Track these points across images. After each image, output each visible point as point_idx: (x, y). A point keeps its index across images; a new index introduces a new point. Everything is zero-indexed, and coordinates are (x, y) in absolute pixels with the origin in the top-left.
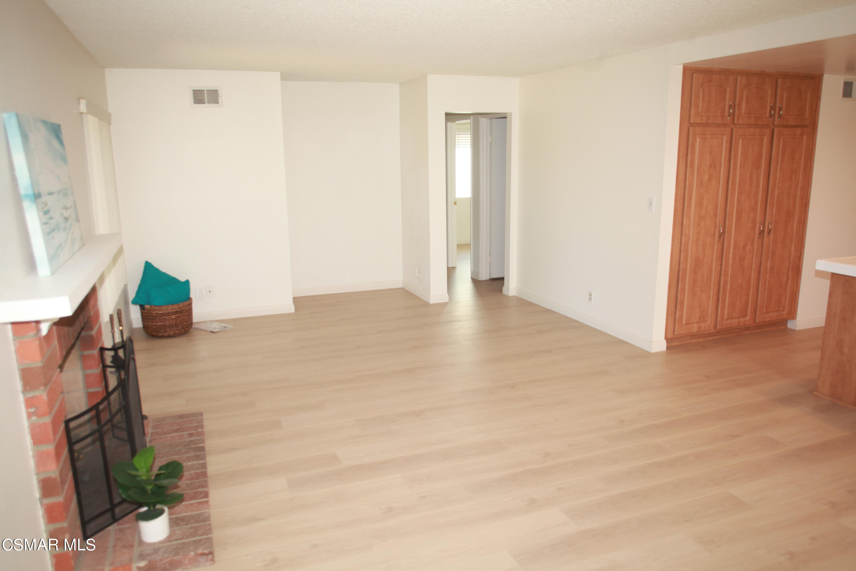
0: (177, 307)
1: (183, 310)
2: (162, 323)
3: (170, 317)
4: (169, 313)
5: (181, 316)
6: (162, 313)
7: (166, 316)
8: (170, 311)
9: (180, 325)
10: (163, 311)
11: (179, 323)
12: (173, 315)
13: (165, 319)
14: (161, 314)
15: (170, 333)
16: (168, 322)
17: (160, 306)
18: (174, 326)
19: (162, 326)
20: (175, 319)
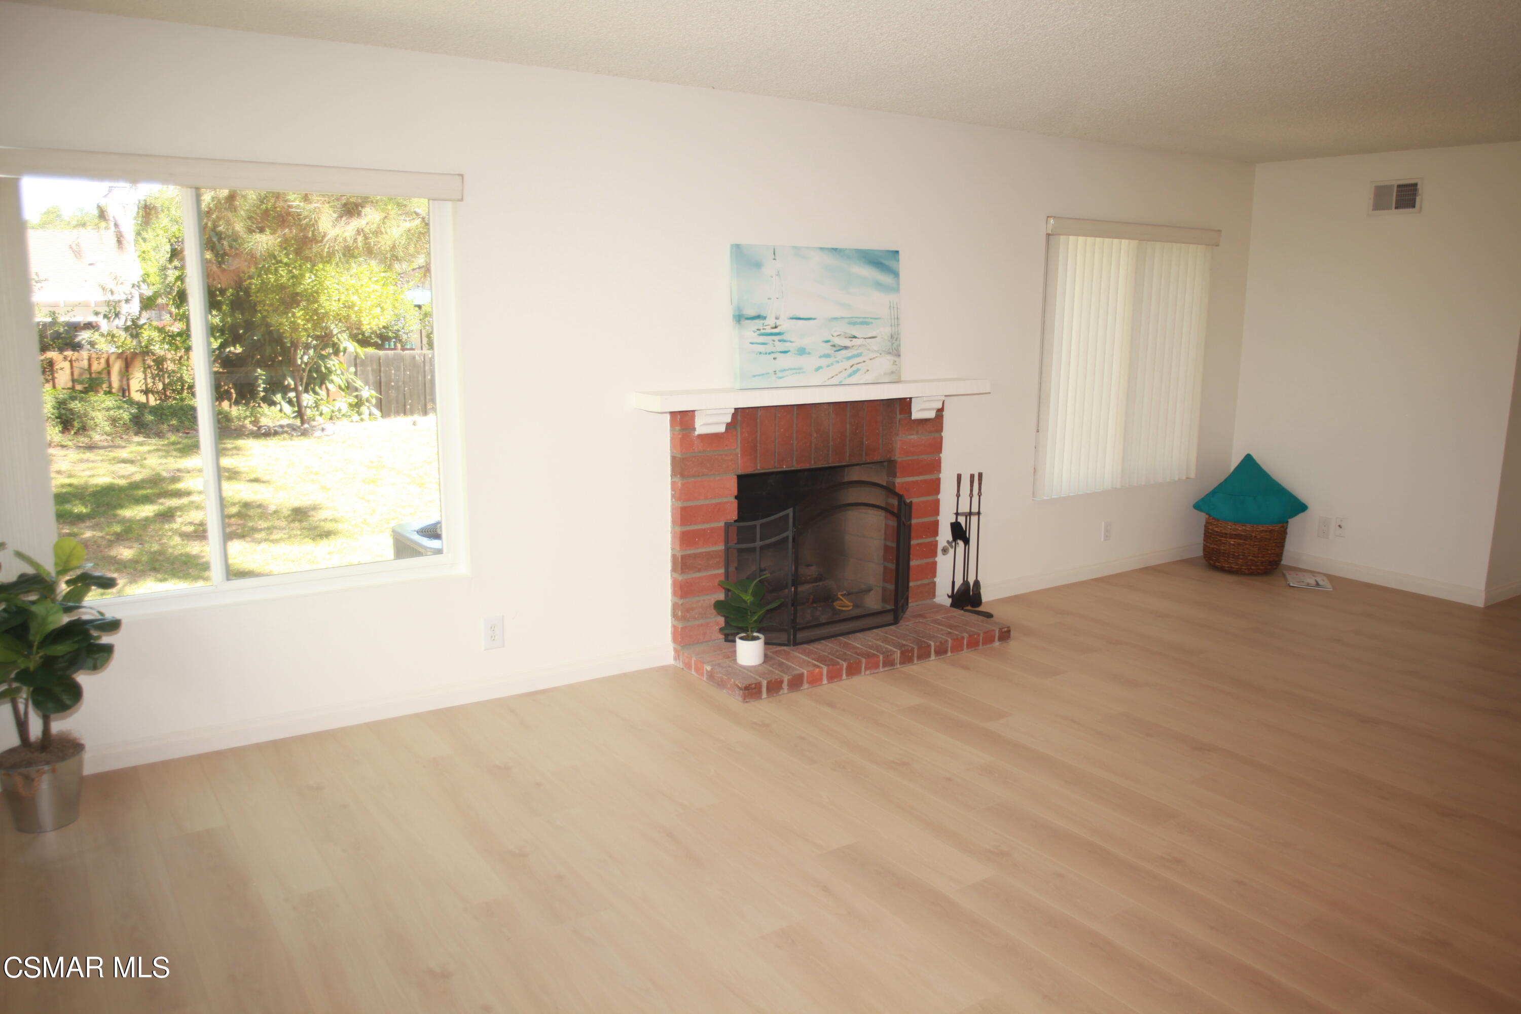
0: (1240, 529)
1: (1252, 536)
2: (1215, 546)
3: (1227, 541)
4: (1226, 534)
5: (1246, 544)
6: (1219, 531)
7: (1222, 537)
8: (1228, 531)
9: (1241, 557)
10: (1220, 528)
11: (1241, 554)
12: (1232, 538)
13: (1220, 540)
14: (1217, 532)
15: (1224, 565)
16: (1224, 546)
17: (1218, 520)
18: (1231, 556)
19: (1215, 550)
20: (1234, 545)
